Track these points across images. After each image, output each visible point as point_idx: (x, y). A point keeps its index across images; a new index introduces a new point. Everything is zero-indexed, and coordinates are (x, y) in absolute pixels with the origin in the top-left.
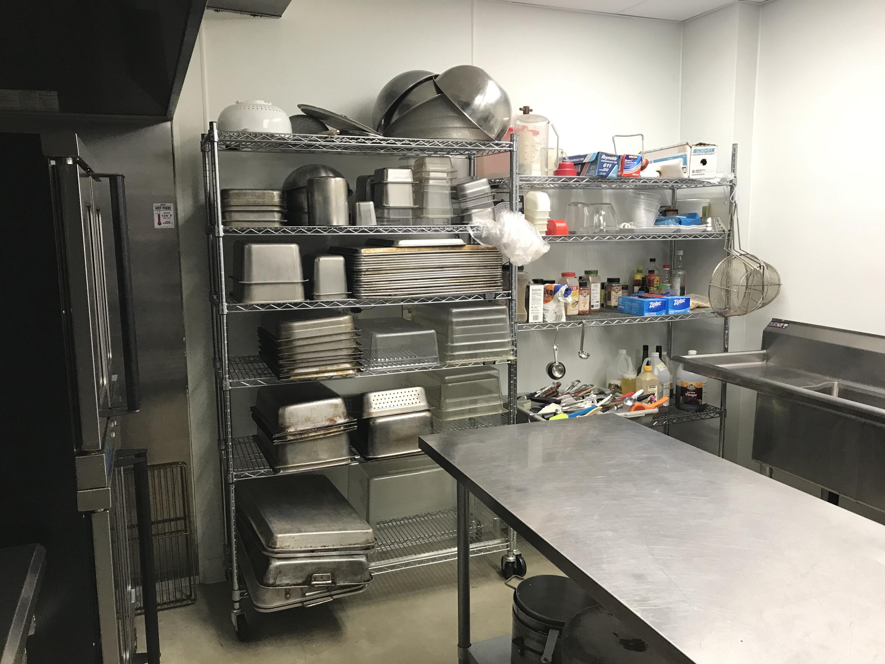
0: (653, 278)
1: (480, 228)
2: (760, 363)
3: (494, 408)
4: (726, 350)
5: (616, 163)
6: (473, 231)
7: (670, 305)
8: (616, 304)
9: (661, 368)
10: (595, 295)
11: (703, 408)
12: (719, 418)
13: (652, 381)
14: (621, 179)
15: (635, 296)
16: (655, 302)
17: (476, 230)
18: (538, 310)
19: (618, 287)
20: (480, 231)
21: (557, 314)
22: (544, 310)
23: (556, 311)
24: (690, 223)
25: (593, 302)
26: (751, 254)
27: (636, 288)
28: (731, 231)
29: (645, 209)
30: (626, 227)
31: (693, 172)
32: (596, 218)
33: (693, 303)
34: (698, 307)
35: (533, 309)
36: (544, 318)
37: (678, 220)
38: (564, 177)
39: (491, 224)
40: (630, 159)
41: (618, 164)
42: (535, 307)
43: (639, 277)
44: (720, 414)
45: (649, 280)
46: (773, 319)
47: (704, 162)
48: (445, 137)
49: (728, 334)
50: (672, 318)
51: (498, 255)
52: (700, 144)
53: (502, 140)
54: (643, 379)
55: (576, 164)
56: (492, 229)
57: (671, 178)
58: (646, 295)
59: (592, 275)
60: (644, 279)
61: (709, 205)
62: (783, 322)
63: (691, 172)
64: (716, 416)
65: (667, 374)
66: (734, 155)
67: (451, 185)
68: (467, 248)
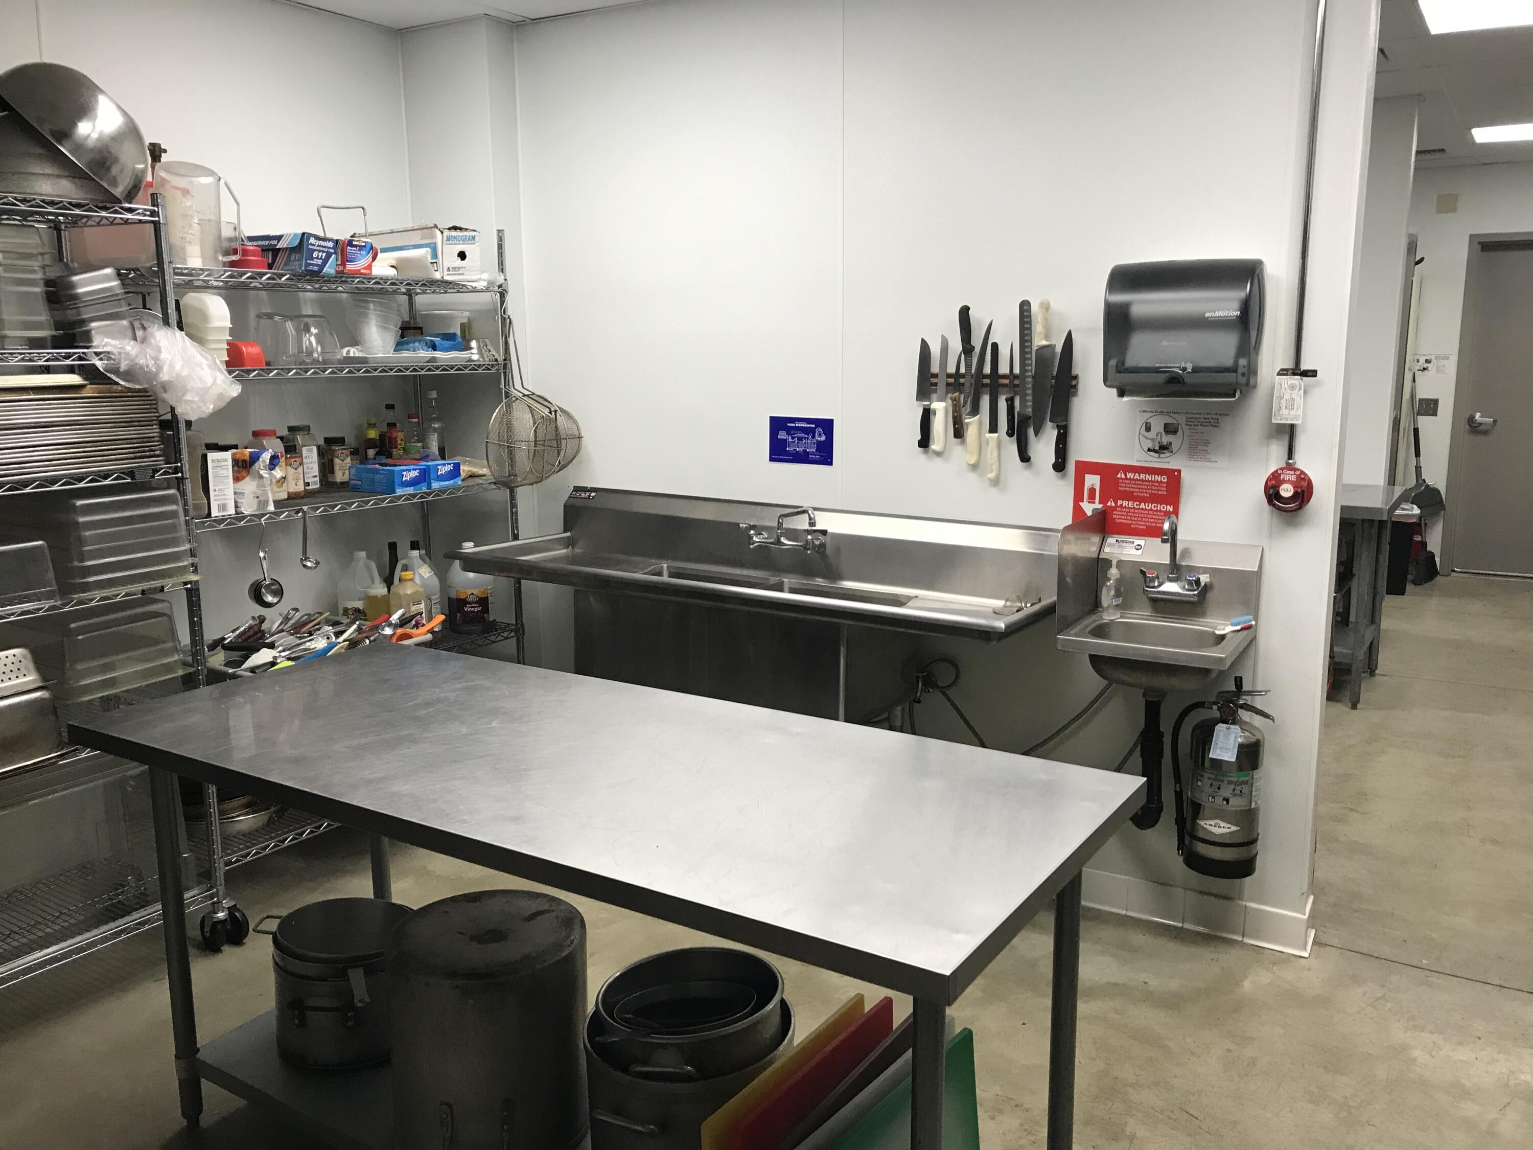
0: (395, 434)
1: (114, 355)
2: (565, 551)
3: (169, 668)
4: (516, 537)
5: (333, 251)
6: (101, 359)
7: (433, 476)
8: (346, 478)
9: (425, 573)
10: (310, 466)
11: (492, 627)
12: (515, 638)
13: (416, 593)
14: (342, 276)
15: (375, 464)
16: (409, 470)
17: (106, 358)
18: (225, 495)
19: (344, 451)
20: (114, 360)
21: (260, 498)
22: (235, 493)
23: (258, 494)
24: (447, 348)
25: (308, 478)
26: (538, 393)
27: (371, 453)
28: (507, 359)
29: (377, 326)
30: (352, 354)
31: (449, 269)
32: (305, 340)
33: (465, 469)
34: (471, 476)
35: (217, 493)
36: (236, 507)
37: (429, 343)
38: (250, 272)
39: (133, 349)
40: (356, 246)
41: (335, 253)
42: (220, 490)
43: (372, 434)
44: (516, 631)
45: (390, 438)
46: (574, 487)
47: (462, 255)
48: (28, 191)
49: (516, 512)
50: (437, 495)
51: (149, 402)
52: (455, 228)
53: (134, 201)
54: (401, 593)
55: (265, 250)
56: (137, 356)
57: (416, 279)
58: (389, 461)
59: (301, 433)
60: (382, 436)
61: (469, 320)
62: (588, 491)
63: (445, 270)
64: (510, 636)
65: (436, 582)
66: (500, 247)
67: (44, 277)
68: (90, 391)
